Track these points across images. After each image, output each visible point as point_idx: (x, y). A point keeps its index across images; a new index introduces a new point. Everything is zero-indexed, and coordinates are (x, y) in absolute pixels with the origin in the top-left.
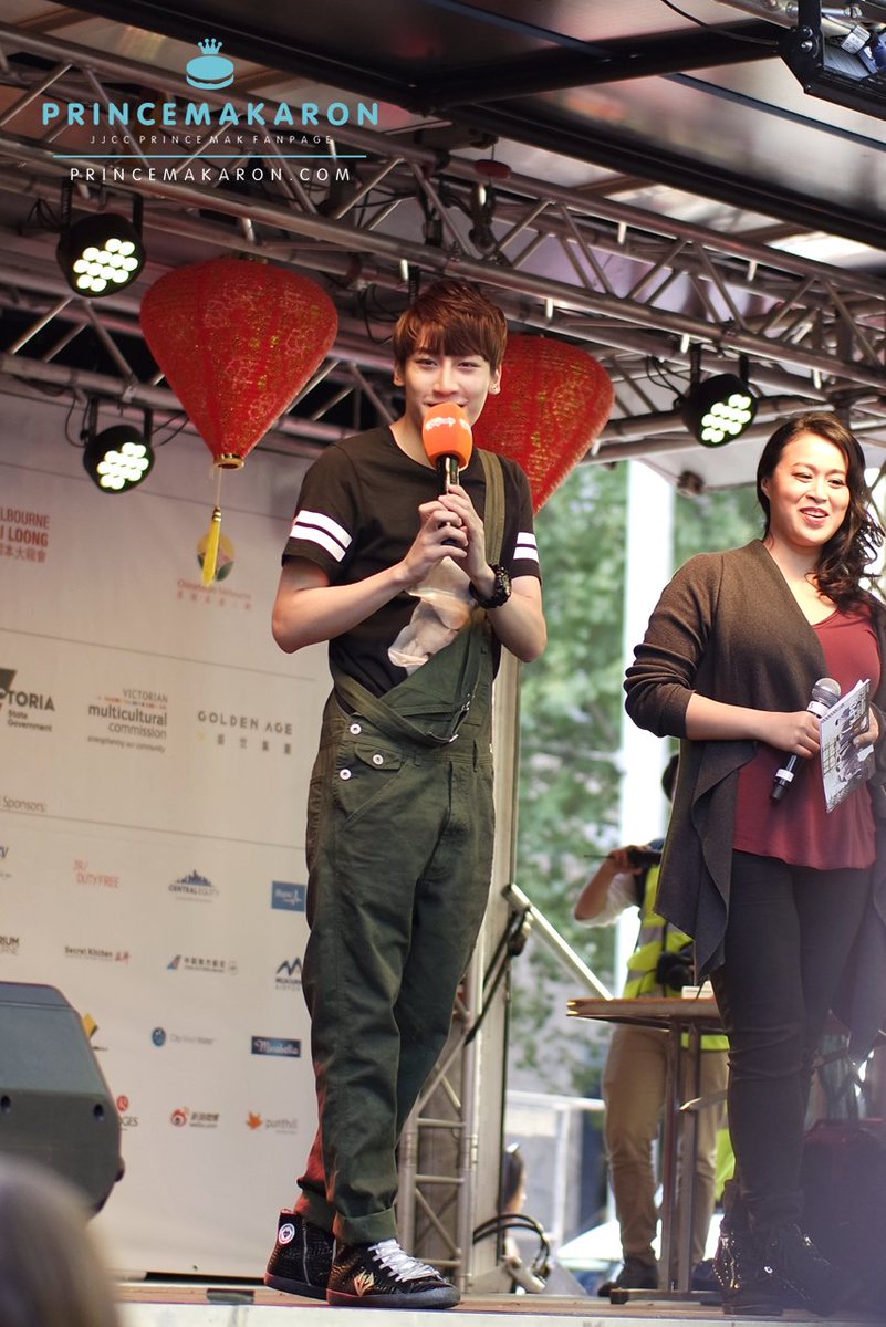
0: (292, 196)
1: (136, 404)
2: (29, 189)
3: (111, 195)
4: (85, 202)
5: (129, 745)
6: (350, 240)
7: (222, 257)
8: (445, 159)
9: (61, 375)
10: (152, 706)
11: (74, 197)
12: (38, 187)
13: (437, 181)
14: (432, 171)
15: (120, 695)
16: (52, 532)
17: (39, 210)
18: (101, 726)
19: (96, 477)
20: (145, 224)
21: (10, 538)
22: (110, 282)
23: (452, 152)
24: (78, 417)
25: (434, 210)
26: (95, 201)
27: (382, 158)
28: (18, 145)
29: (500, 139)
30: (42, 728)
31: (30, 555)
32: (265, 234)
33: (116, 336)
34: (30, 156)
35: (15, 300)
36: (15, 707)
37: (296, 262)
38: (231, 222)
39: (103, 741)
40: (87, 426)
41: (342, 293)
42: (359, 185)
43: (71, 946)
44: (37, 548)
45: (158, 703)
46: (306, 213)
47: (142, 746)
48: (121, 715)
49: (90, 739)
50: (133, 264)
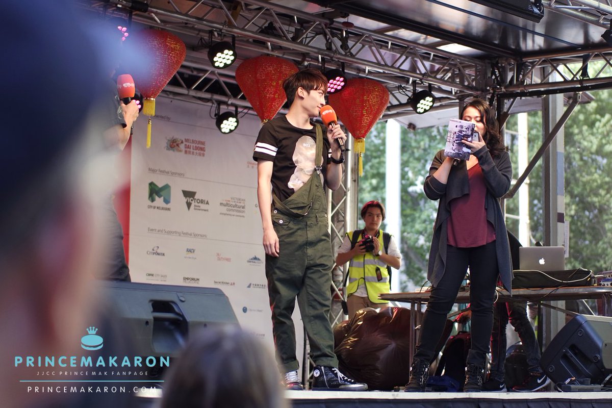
0: (283, 35)
1: (232, 105)
2: (198, 34)
3: (225, 35)
4: (216, 38)
5: (233, 215)
6: (302, 48)
7: (261, 55)
8: (332, 22)
9: (208, 96)
10: (240, 203)
11: (213, 37)
12: (201, 33)
13: (329, 30)
14: (328, 26)
15: (230, 200)
16: (207, 147)
17: (201, 41)
18: (224, 209)
19: (220, 129)
20: (236, 45)
21: (193, 149)
22: (225, 64)
23: (334, 20)
24: (214, 109)
25: (329, 39)
26: (219, 38)
27: (312, 22)
28: (194, 20)
29: (350, 15)
30: (205, 210)
31: (200, 155)
32: (275, 47)
33: (226, 83)
34: (197, 23)
35: (193, 72)
36: (196, 204)
37: (285, 56)
38: (263, 44)
39: (225, 214)
40: (217, 112)
41: (300, 66)
42: (304, 31)
43: (216, 281)
44: (202, 152)
45: (242, 202)
46: (287, 40)
47: (237, 216)
48: (230, 206)
49: (221, 214)
50: (232, 58)
